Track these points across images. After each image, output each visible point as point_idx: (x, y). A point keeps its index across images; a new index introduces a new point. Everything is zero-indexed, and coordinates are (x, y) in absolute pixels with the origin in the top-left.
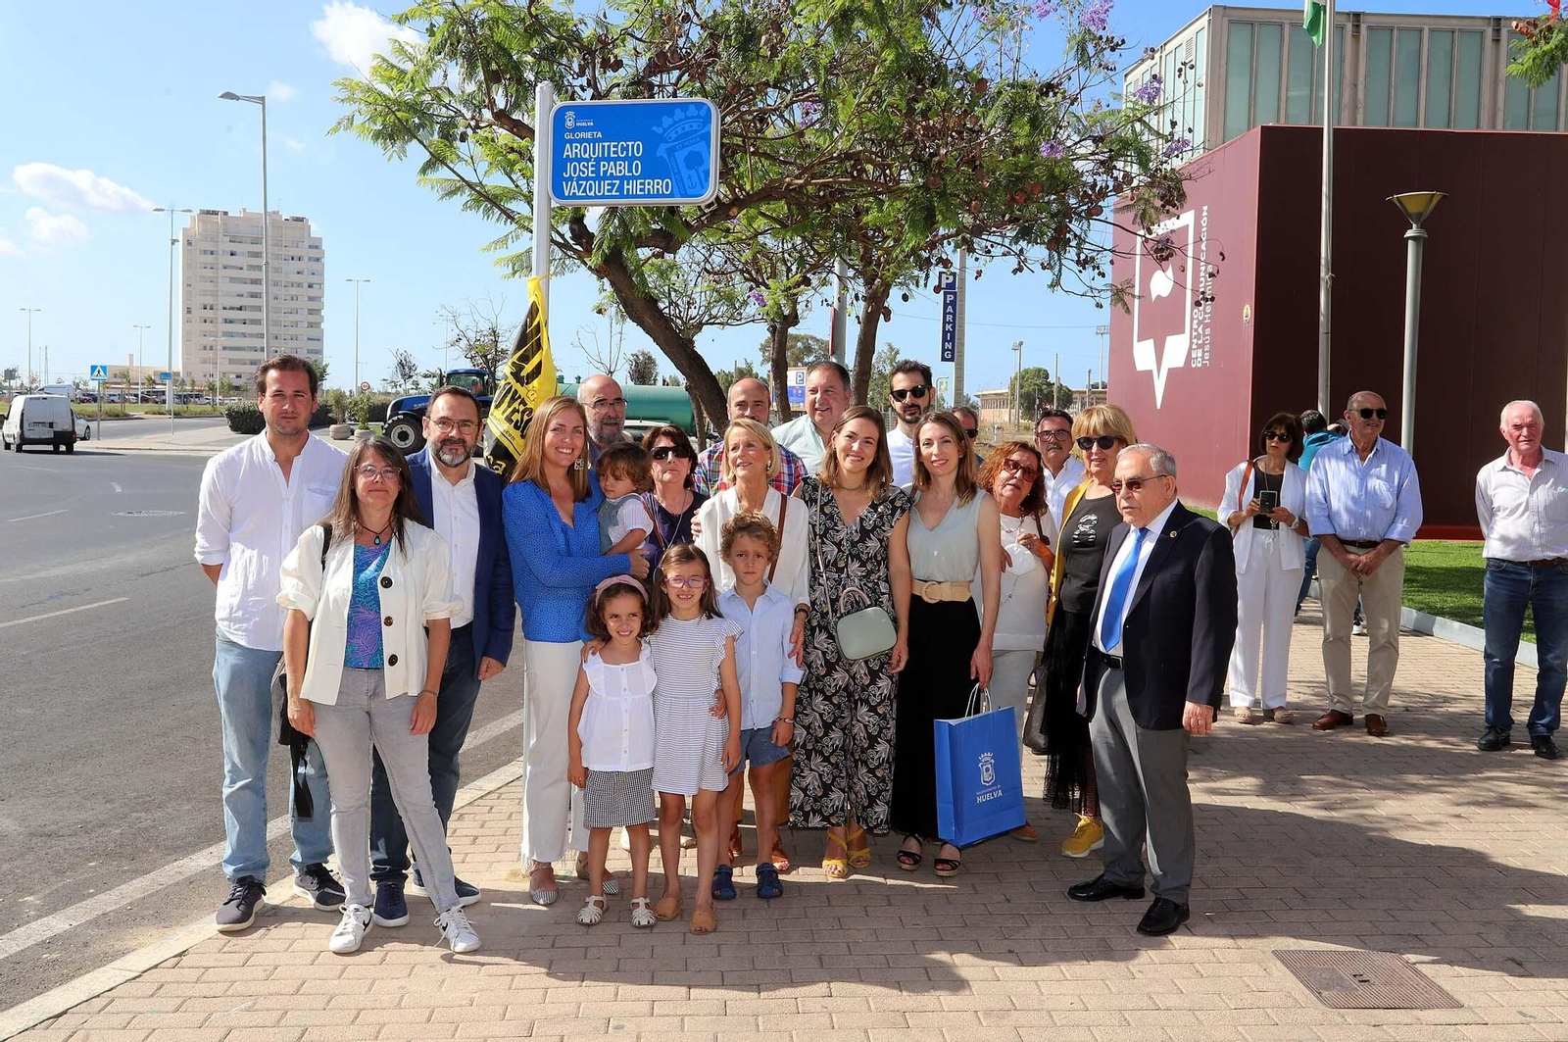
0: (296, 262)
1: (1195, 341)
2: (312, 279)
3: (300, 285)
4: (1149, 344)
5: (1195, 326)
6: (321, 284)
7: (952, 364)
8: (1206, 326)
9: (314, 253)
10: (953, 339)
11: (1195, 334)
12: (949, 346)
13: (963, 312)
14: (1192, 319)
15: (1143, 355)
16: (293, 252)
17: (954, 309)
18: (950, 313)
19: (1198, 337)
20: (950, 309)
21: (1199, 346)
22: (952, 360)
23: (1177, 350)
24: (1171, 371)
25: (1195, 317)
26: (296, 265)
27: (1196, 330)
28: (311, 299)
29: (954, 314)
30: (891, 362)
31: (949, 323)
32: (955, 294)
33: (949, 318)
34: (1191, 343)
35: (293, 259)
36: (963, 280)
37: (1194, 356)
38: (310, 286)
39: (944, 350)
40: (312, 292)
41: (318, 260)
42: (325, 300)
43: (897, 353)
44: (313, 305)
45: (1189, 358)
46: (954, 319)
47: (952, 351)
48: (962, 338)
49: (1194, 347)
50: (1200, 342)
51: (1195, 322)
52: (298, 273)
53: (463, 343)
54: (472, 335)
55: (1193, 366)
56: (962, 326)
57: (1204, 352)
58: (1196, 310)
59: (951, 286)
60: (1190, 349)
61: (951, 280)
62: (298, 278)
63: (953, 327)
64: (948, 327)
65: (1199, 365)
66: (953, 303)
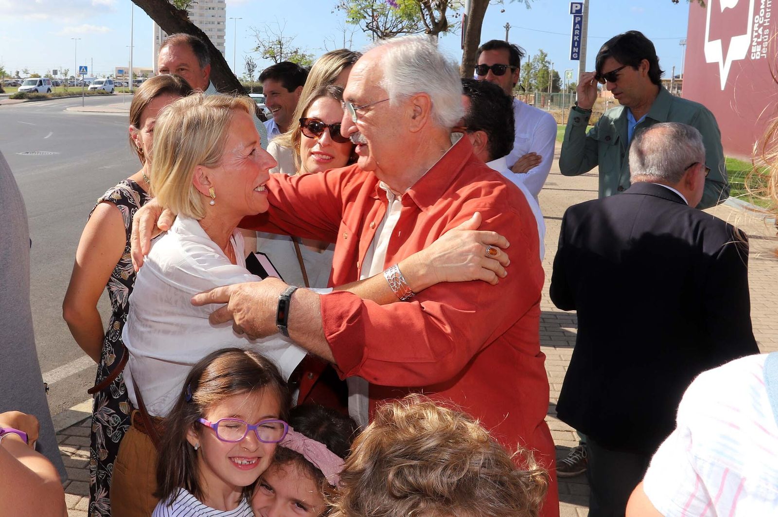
0: (211, 10)
1: (755, 39)
2: (220, 20)
3: (213, 23)
4: (718, 43)
5: (756, 29)
6: (224, 22)
7: (578, 62)
8: (765, 28)
9: (220, 5)
10: (579, 46)
11: (756, 34)
12: (576, 50)
13: (586, 29)
14: (754, 23)
15: (712, 51)
16: (210, 5)
17: (581, 26)
18: (577, 29)
19: (758, 36)
20: (578, 26)
21: (758, 43)
22: (578, 59)
23: (739, 47)
24: (735, 63)
25: (756, 21)
26: (211, 12)
27: (757, 31)
28: (219, 30)
29: (580, 30)
30: (542, 62)
31: (577, 35)
32: (581, 17)
33: (577, 32)
34: (752, 41)
35: (210, 9)
36: (587, 8)
37: (753, 50)
38: (219, 23)
39: (573, 53)
40: (219, 27)
41: (223, 9)
42: (226, 30)
43: (546, 56)
44: (220, 34)
45: (750, 52)
46: (580, 33)
47: (578, 53)
48: (585, 45)
49: (754, 44)
50: (760, 40)
51: (756, 25)
52: (213, 16)
53: (262, 49)
54: (267, 45)
55: (753, 58)
56: (585, 37)
57: (762, 48)
58: (757, 17)
59: (579, 11)
60: (751, 46)
61: (579, 8)
62: (213, 19)
63: (580, 38)
64: (576, 38)
65: (758, 58)
66: (580, 23)
